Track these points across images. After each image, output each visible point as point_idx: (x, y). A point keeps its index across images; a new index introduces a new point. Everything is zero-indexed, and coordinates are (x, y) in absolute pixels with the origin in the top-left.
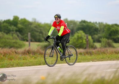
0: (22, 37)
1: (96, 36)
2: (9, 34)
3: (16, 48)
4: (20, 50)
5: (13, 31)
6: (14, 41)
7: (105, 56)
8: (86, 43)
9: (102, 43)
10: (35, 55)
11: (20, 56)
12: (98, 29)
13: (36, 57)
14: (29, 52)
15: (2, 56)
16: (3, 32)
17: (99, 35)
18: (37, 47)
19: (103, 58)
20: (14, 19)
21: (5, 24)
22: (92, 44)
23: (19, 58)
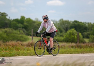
1: (86, 33)
2: (17, 30)
3: (21, 41)
4: (25, 43)
5: (20, 28)
6: (21, 35)
7: (92, 49)
8: (77, 38)
9: (90, 38)
11: (25, 47)
12: (87, 28)
15: (11, 47)
16: (12, 29)
17: (88, 32)
19: (90, 51)
20: (21, 18)
21: (14, 22)
22: (82, 39)
23: (24, 49)
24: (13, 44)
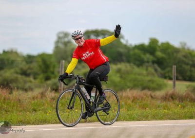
0: (162, 72)
2: (141, 67)
3: (152, 90)
4: (159, 94)
5: (148, 62)
6: (149, 78)
10: (182, 102)
11: (158, 103)
13: (184, 105)
14: (173, 96)
15: (129, 102)
16: (132, 64)
18: (186, 89)
20: (150, 43)
21: (137, 51)
23: (156, 106)
24: (134, 95)
